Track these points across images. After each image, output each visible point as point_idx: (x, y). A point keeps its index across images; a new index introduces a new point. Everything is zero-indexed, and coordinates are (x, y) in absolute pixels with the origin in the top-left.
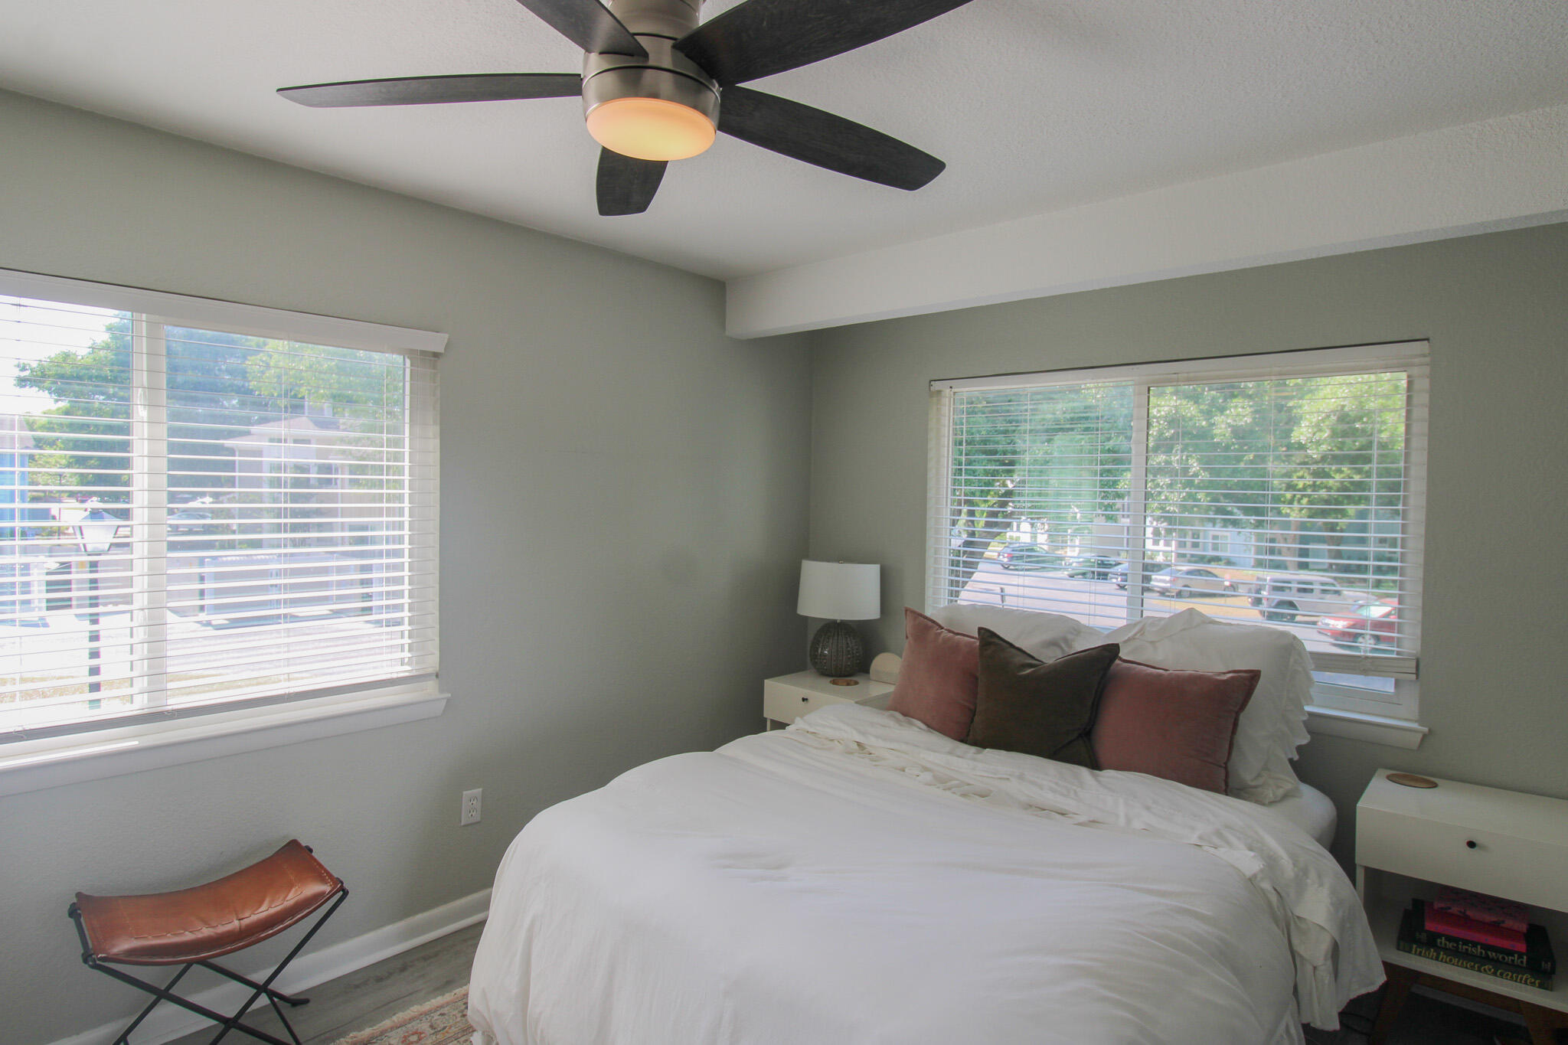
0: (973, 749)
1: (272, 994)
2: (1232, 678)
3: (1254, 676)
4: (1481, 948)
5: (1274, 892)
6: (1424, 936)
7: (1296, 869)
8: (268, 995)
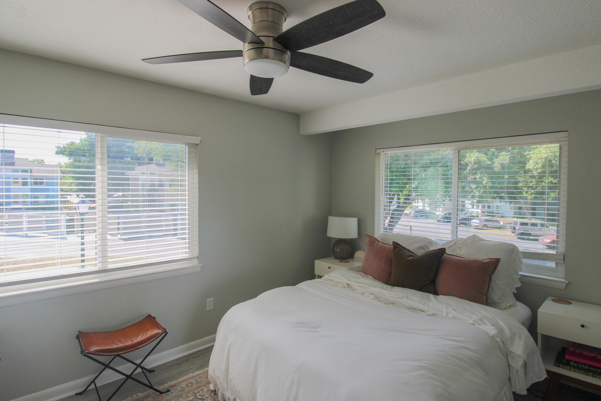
0: (390, 287)
1: (142, 368)
2: (489, 261)
3: (498, 261)
4: (588, 366)
5: (501, 342)
6: (565, 361)
7: (511, 334)
8: (141, 368)
